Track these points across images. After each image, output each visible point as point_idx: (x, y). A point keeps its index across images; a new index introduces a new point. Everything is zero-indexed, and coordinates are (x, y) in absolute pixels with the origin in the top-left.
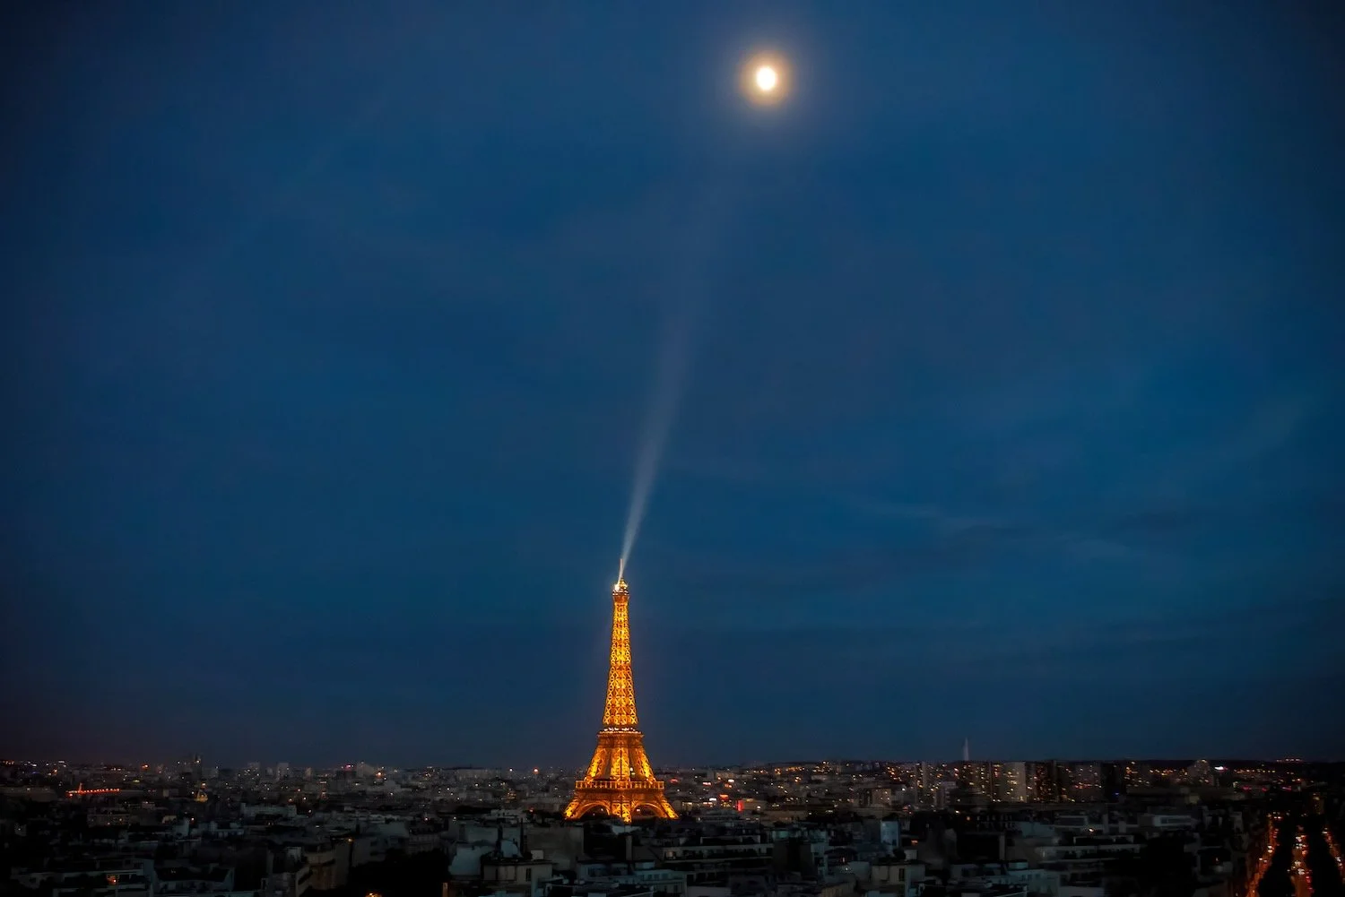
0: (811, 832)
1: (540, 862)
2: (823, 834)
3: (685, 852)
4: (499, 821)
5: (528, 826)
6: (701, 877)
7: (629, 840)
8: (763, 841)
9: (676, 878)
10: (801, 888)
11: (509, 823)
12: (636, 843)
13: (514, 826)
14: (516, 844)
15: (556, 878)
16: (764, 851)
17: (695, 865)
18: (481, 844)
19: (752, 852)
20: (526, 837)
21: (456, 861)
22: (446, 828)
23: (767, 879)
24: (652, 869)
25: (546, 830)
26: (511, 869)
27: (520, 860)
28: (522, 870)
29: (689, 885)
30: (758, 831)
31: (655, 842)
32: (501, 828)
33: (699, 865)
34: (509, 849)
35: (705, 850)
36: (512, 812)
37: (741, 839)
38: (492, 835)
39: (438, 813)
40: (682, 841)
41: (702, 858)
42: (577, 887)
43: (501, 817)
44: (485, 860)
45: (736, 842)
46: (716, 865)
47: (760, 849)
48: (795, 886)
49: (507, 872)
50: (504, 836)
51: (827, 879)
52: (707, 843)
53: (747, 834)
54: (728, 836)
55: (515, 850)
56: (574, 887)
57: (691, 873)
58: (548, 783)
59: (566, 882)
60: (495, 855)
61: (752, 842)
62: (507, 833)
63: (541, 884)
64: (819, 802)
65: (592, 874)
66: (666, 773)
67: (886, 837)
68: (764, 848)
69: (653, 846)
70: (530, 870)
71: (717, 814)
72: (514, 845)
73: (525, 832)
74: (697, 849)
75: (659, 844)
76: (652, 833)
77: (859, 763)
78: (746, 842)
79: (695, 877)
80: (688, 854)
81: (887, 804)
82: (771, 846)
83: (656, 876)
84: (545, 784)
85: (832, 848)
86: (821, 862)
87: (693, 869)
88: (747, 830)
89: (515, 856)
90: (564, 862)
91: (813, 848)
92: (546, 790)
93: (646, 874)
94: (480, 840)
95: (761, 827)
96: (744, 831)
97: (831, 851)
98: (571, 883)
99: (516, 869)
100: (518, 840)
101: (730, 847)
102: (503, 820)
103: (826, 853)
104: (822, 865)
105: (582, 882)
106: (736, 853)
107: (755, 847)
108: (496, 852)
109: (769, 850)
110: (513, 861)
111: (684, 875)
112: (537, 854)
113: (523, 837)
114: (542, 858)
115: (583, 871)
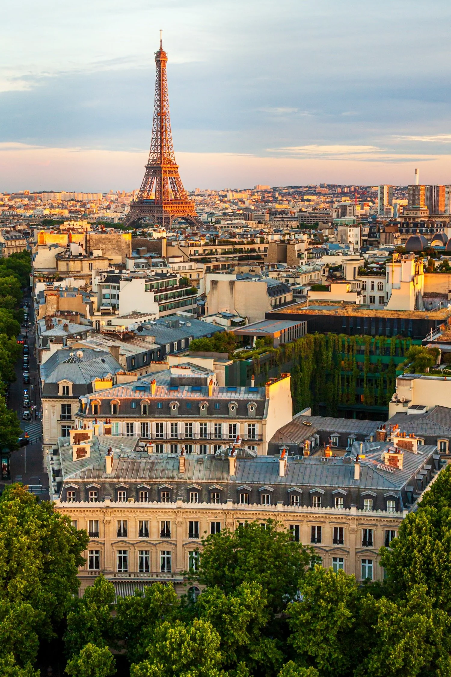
0: (296, 235)
1: (99, 258)
2: (305, 237)
3: (205, 250)
4: (68, 230)
5: (91, 233)
6: (216, 268)
7: (164, 242)
8: (262, 242)
9: (197, 269)
10: (285, 274)
11: (77, 231)
12: (169, 245)
13: (81, 233)
14: (82, 246)
15: (110, 269)
16: (262, 249)
17: (212, 259)
18: (56, 246)
19: (253, 250)
20: (89, 241)
21: (38, 258)
22: (33, 236)
23: (262, 269)
24: (181, 262)
25: (104, 236)
26: (78, 263)
27: (85, 257)
28: (86, 264)
29: (206, 273)
30: (258, 235)
31: (183, 244)
32: (70, 234)
33: (215, 259)
34: (76, 249)
35: (220, 249)
36: (79, 223)
37: (245, 241)
38: (63, 240)
39: (28, 225)
40: (203, 242)
41: (217, 254)
42: (124, 275)
43: (72, 226)
44: (59, 257)
45: (242, 243)
46: (227, 259)
47: (259, 248)
48: (281, 273)
49: (74, 266)
50: (73, 240)
51: (304, 268)
52: (221, 243)
53: (251, 237)
54: (237, 240)
55: (81, 250)
56: (122, 275)
57: (209, 265)
58: (110, 202)
59: (117, 271)
60: (66, 254)
61: (253, 243)
62: (76, 238)
63: (100, 273)
64: (309, 215)
65: (137, 266)
66: (198, 195)
67: (351, 239)
68: (262, 248)
69: (181, 246)
70: (92, 264)
71: (232, 224)
72: (80, 247)
73: (88, 237)
74: (213, 248)
75: (187, 245)
76: (182, 237)
77: (340, 186)
78: (248, 243)
79: (212, 268)
80: (207, 252)
81: (357, 216)
82: (267, 245)
83: (184, 267)
84: (108, 203)
85: (311, 247)
86: (302, 256)
87: (210, 262)
88: (251, 235)
89: (80, 254)
90: (118, 259)
91: (296, 247)
92: (109, 208)
93: (176, 266)
94: (55, 243)
95: (262, 233)
96: (249, 236)
97: (310, 249)
98: (121, 272)
99: (81, 264)
100: (83, 243)
101: (238, 247)
102: (73, 229)
103: (306, 250)
104: (303, 258)
105: (129, 272)
106: (241, 251)
107: (255, 246)
108: (66, 251)
109: (266, 249)
110: (78, 258)
111: (203, 266)
112: (97, 253)
113: (87, 241)
114: (101, 255)
115: (131, 264)
